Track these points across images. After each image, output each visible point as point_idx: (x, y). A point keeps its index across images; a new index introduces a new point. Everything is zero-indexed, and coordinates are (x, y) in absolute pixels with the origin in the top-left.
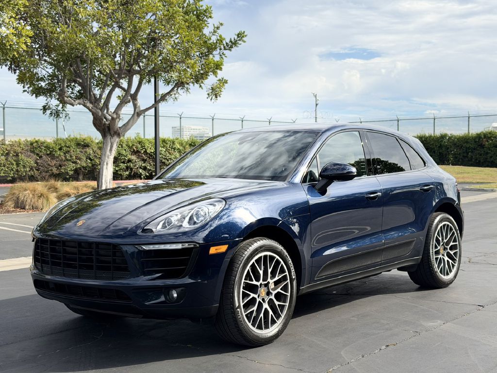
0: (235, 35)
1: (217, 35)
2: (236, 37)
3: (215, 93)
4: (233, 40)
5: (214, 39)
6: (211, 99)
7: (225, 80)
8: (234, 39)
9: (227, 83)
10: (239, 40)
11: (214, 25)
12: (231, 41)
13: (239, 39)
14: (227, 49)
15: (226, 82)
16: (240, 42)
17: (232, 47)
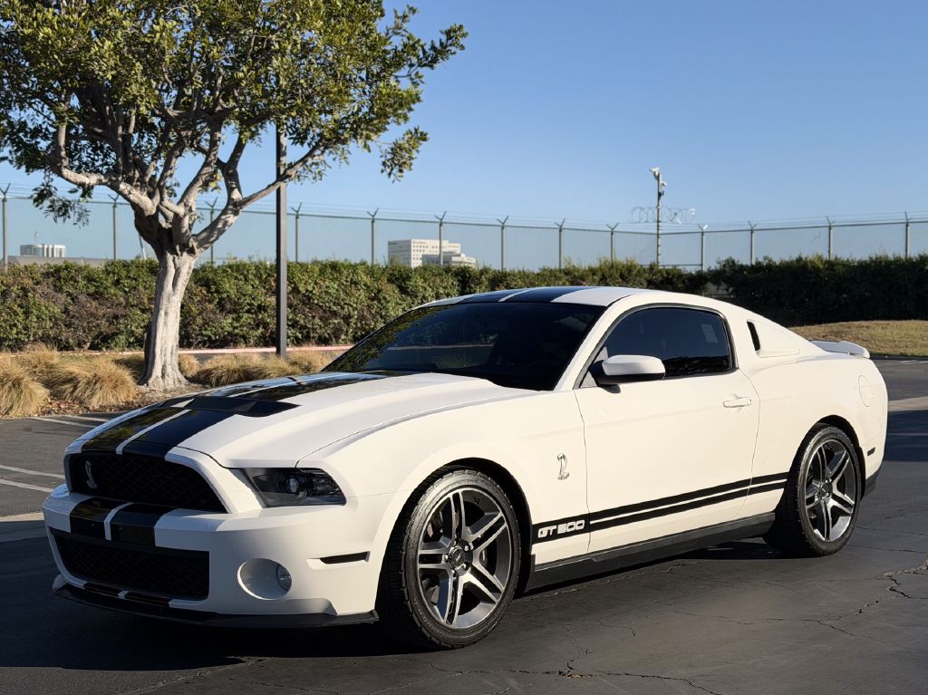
0: (442, 32)
1: (404, 33)
2: (444, 38)
3: (397, 160)
4: (437, 45)
5: (397, 42)
6: (390, 174)
7: (422, 133)
8: (441, 44)
9: (425, 140)
10: (451, 45)
11: (396, 12)
12: (433, 48)
13: (450, 42)
14: (425, 65)
15: (423, 137)
16: (453, 49)
17: (435, 60)
